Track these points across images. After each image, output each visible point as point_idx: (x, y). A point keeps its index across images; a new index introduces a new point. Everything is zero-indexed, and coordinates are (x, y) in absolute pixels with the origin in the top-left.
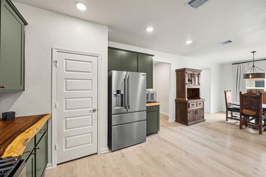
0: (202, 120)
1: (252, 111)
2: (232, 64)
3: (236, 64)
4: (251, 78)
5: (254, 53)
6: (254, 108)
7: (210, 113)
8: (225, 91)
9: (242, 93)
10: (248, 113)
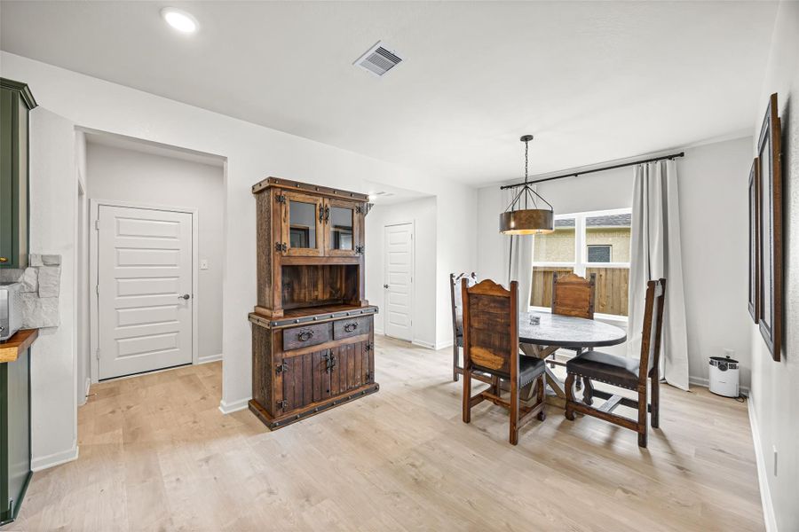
0: (368, 387)
1: (495, 355)
2: (502, 188)
3: (511, 187)
4: (514, 229)
5: (529, 142)
6: (497, 343)
7: (433, 348)
8: (452, 276)
9: (471, 284)
10: (484, 359)
